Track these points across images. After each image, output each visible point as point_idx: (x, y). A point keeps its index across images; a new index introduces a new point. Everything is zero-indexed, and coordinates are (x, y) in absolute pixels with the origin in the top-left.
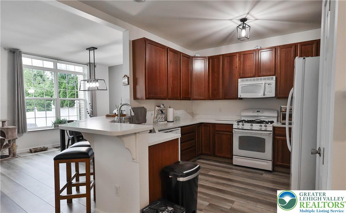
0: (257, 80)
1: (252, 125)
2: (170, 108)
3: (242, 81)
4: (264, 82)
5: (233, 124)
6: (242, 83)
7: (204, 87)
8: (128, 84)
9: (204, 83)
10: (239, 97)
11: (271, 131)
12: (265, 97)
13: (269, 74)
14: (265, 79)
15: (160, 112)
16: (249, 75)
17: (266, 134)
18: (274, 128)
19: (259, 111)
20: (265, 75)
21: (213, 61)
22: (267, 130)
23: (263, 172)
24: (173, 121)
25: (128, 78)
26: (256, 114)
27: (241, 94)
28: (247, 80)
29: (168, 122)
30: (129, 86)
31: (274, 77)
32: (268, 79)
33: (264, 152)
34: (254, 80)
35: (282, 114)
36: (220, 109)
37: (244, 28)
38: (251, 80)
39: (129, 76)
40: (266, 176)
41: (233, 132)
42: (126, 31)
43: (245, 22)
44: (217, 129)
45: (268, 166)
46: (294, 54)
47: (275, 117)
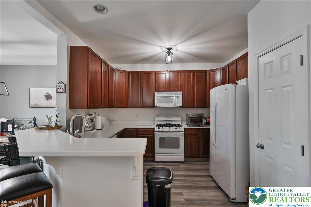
0: (170, 93)
1: (169, 128)
2: (98, 116)
3: (158, 94)
4: (174, 96)
5: (154, 128)
6: (157, 95)
7: (125, 97)
8: (65, 92)
9: (125, 93)
10: (156, 106)
11: (183, 132)
12: (175, 106)
13: (177, 89)
14: (175, 93)
15: (91, 120)
16: (162, 89)
17: (180, 134)
18: (185, 129)
19: (169, 117)
20: (174, 90)
21: (132, 75)
22: (181, 131)
23: (179, 164)
24: (101, 129)
25: (65, 85)
26: (167, 119)
27: (157, 104)
28: (162, 93)
29: (97, 130)
30: (66, 93)
31: (181, 92)
32: (177, 93)
33: (179, 148)
34: (167, 93)
35: (189, 119)
36: (136, 116)
37: (169, 54)
38: (164, 93)
39: (66, 84)
40: (183, 166)
41: (155, 134)
42: (64, 34)
43: (170, 51)
44: (139, 133)
45: (182, 158)
46: (193, 78)
47: (180, 121)
